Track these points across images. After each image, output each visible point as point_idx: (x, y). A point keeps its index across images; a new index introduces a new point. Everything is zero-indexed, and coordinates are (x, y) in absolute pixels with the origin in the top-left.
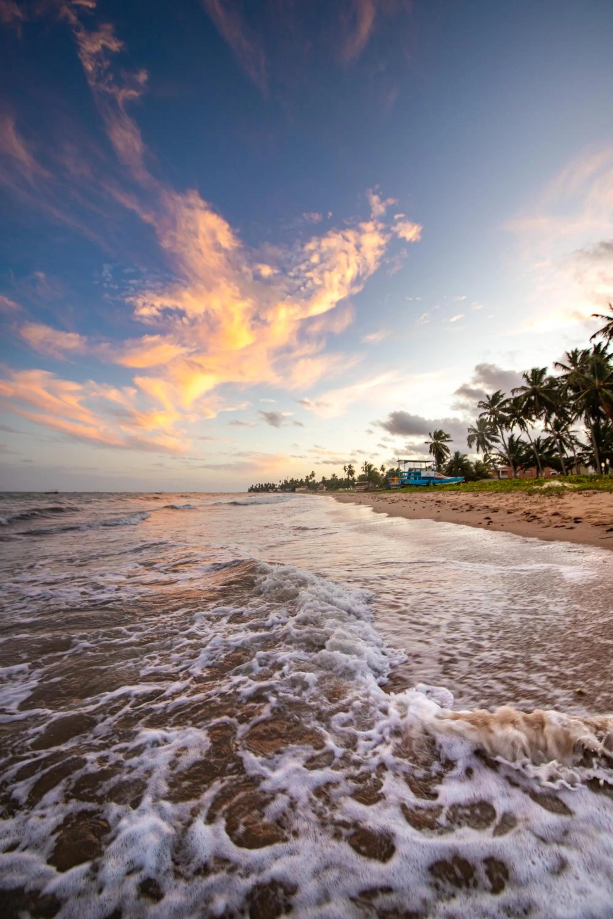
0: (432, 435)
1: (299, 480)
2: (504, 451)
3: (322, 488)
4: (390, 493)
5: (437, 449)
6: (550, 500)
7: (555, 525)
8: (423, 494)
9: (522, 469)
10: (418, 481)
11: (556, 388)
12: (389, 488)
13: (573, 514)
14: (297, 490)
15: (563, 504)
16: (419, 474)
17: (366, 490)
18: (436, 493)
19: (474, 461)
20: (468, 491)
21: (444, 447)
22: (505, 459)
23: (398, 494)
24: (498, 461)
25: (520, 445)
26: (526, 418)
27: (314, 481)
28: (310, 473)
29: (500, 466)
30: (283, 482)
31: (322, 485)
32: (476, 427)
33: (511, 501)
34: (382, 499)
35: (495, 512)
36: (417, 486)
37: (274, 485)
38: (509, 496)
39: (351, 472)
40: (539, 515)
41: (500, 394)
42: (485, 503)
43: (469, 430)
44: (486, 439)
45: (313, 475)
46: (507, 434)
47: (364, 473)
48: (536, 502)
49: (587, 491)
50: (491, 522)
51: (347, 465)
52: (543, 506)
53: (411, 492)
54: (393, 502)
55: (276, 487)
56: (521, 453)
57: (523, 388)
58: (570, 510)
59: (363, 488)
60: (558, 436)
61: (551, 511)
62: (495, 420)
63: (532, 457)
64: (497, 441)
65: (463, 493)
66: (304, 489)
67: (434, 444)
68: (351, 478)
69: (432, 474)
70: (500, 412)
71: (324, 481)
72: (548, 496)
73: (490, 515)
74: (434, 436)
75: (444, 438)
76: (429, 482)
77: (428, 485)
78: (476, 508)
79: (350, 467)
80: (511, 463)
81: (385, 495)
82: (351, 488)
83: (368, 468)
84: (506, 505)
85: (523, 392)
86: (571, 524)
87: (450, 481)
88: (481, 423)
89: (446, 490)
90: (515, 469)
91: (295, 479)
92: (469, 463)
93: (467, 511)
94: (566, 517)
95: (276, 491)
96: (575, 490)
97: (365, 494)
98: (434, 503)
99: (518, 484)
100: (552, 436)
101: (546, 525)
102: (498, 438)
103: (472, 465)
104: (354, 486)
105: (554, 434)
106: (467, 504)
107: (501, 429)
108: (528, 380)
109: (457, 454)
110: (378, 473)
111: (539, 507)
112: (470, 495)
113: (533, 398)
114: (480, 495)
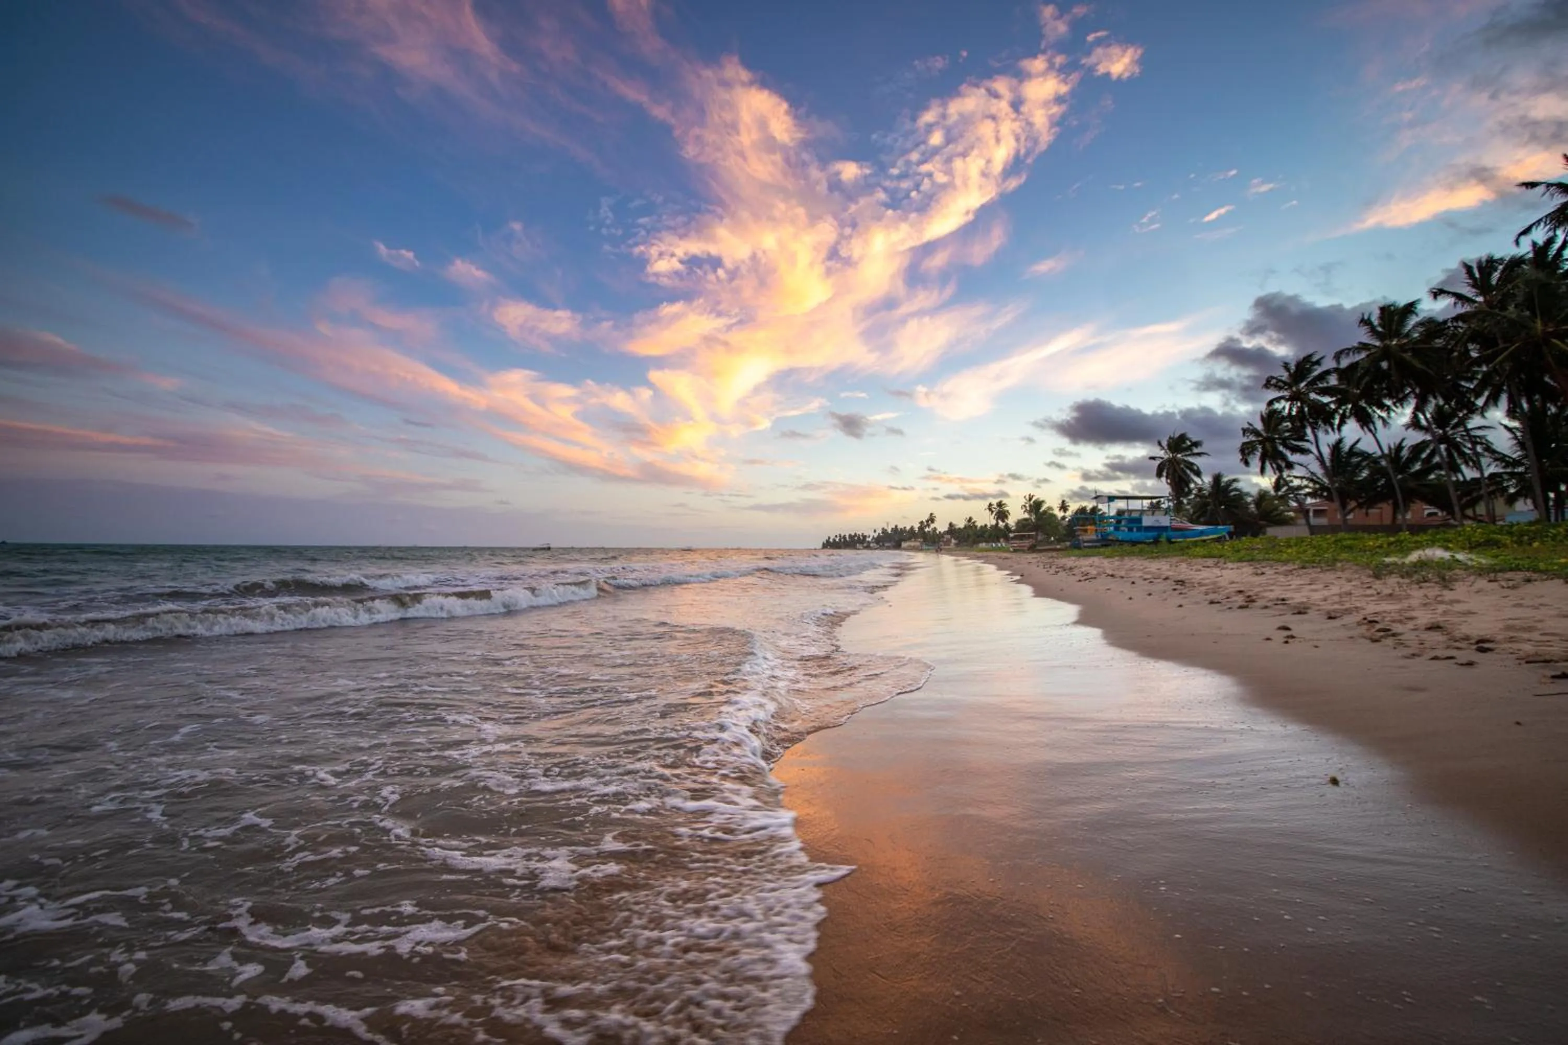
0: (1165, 443)
1: (908, 528)
2: (1319, 472)
3: (948, 543)
4: (1079, 556)
5: (1175, 471)
6: (1420, 593)
7: (1433, 654)
8: (1146, 563)
9: (1360, 506)
10: (1136, 535)
11: (1439, 342)
12: (1077, 546)
13: (1476, 628)
14: (904, 545)
15: (1452, 602)
16: (1139, 520)
17: (1032, 549)
18: (1175, 560)
19: (1254, 492)
20: (1240, 560)
21: (1190, 466)
22: (1323, 488)
23: (1096, 560)
24: (1307, 490)
25: (1355, 460)
26: (1370, 404)
27: (935, 529)
28: (927, 517)
29: (1309, 500)
30: (879, 531)
31: (949, 536)
32: (1259, 426)
33: (1335, 590)
34: (1063, 568)
35: (1300, 613)
36: (1134, 543)
37: (865, 537)
38: (1329, 576)
39: (1002, 514)
40: (1397, 628)
41: (1315, 359)
42: (1277, 593)
43: (1245, 431)
44: (1281, 448)
45: (932, 519)
46: (1327, 439)
47: (1026, 516)
48: (1391, 595)
49: (1509, 575)
50: (1292, 637)
51: (995, 502)
52: (1405, 604)
53: (1122, 556)
54: (1087, 577)
55: (869, 539)
56: (1358, 475)
57: (1364, 346)
58: (1470, 619)
59: (1027, 543)
60: (1444, 439)
61: (1424, 617)
62: (1300, 410)
63: (1382, 482)
64: (1304, 451)
65: (1230, 565)
66: (917, 544)
67: (1169, 460)
68: (1001, 524)
69: (1165, 521)
70: (1313, 396)
71: (952, 530)
72: (1418, 582)
73: (1290, 619)
74: (1169, 446)
75: (1189, 448)
76: (1159, 536)
77: (1156, 542)
78: (1260, 603)
79: (1000, 504)
80: (1335, 495)
81: (1070, 561)
82: (1002, 543)
83: (1035, 506)
84: (1325, 600)
85: (1363, 355)
86: (1469, 654)
87: (1202, 533)
88: (1271, 418)
89: (1195, 557)
90: (1344, 505)
91: (900, 526)
92: (1241, 495)
93: (1241, 607)
94: (1457, 634)
95: (868, 547)
96: (1481, 572)
97: (1030, 557)
98: (1169, 585)
99: (1350, 548)
100: (1428, 437)
101: (1411, 651)
102: (1306, 445)
103: (1249, 499)
104: (1007, 539)
105: (1433, 434)
106: (1240, 592)
107: (1313, 429)
108: (1373, 330)
109: (1217, 478)
110: (1054, 516)
111: (1397, 607)
112: (1247, 569)
113: (1384, 365)
114: (1269, 571)
